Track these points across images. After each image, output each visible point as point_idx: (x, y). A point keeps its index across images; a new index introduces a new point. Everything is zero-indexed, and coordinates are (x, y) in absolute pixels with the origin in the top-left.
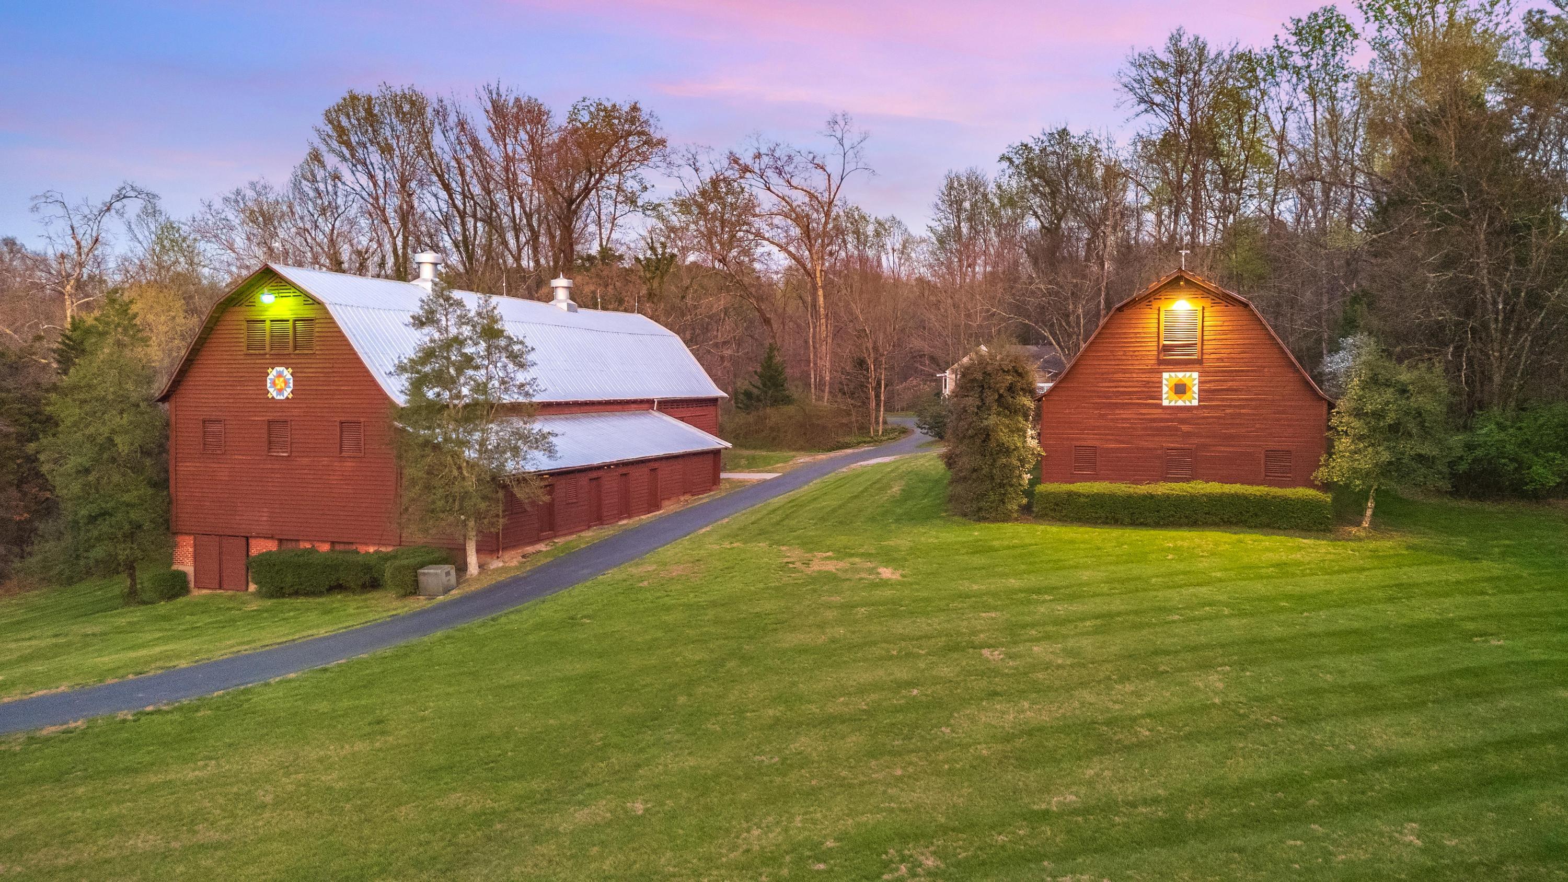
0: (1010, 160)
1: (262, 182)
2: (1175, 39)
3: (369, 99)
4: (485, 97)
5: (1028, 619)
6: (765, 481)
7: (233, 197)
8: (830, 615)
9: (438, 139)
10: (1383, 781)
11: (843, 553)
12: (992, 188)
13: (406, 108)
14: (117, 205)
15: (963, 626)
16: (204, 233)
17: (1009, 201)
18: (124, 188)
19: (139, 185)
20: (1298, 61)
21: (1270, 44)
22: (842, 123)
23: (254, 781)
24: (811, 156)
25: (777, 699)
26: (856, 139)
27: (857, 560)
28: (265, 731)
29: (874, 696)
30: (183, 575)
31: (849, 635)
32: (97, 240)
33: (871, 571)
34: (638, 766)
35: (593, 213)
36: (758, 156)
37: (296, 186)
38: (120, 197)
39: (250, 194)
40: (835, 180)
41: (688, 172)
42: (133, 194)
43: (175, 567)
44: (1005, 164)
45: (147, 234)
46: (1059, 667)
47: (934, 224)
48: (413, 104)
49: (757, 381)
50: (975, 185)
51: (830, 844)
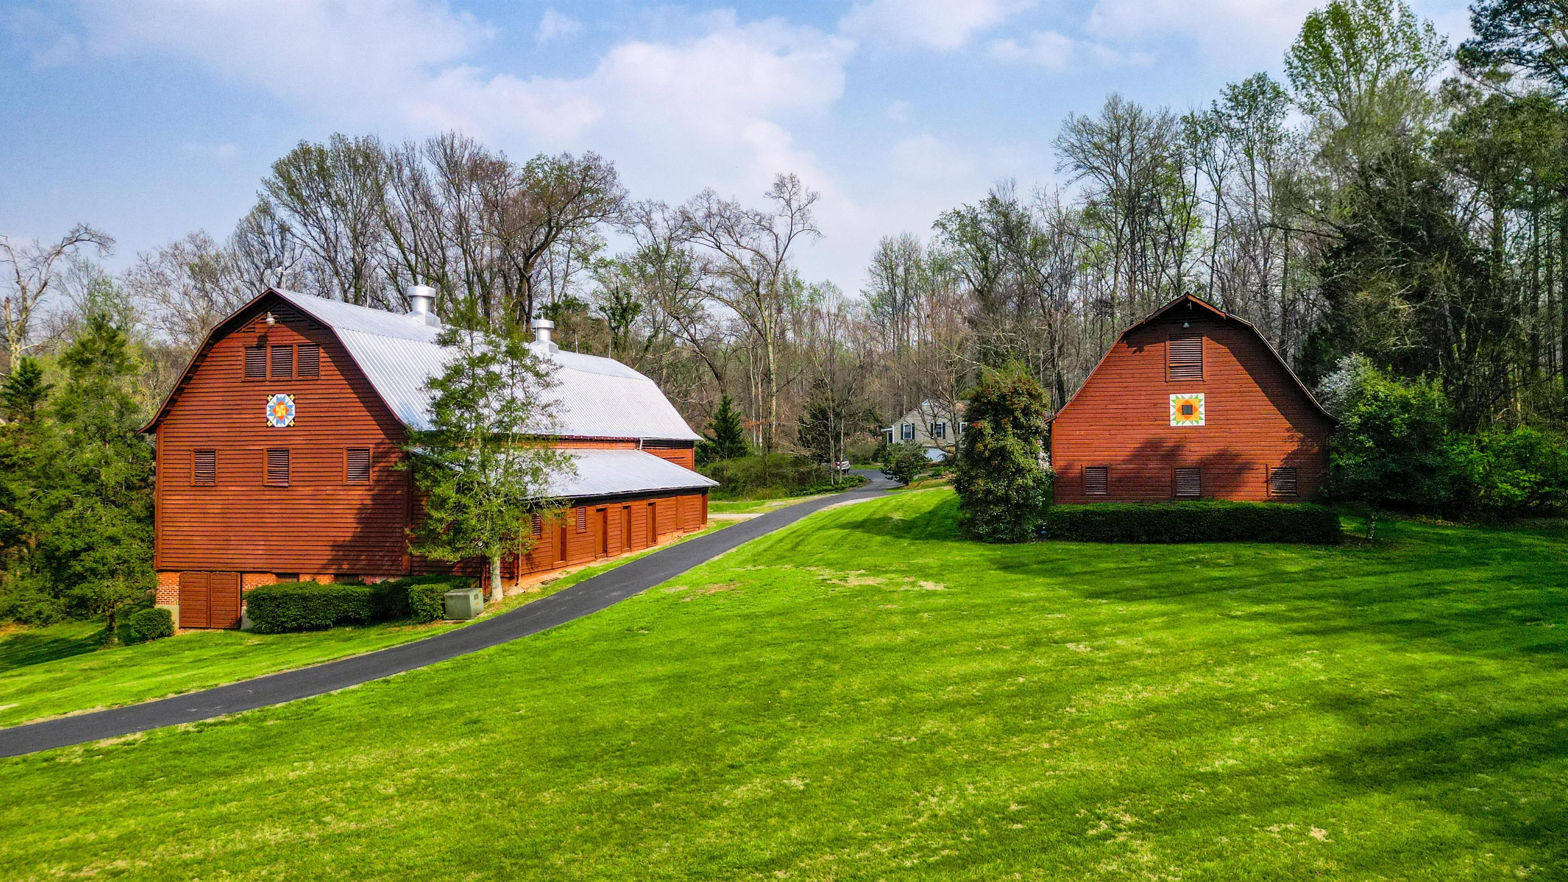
0: (944, 226)
1: (202, 236)
2: (1113, 105)
3: (321, 152)
4: (440, 153)
5: (1096, 618)
6: (751, 521)
7: (171, 251)
8: (897, 619)
9: (391, 193)
10: (1520, 738)
11: (875, 570)
12: (924, 256)
13: (360, 161)
14: (68, 249)
15: (1035, 626)
16: (139, 288)
17: (941, 266)
18: (78, 230)
19: (94, 227)
20: (1235, 124)
21: (1208, 108)
22: (789, 186)
23: (367, 777)
24: (758, 218)
25: (882, 690)
26: (804, 201)
27: (893, 576)
28: (352, 735)
29: (983, 685)
30: (165, 616)
31: (924, 635)
32: (46, 284)
33: (913, 584)
34: (775, 749)
35: (545, 271)
36: (709, 215)
37: (241, 237)
38: (73, 240)
39: (189, 247)
40: (783, 239)
41: (641, 229)
42: (86, 237)
43: (157, 606)
44: (939, 230)
45: (79, 288)
46: (1150, 656)
47: (867, 289)
48: (367, 157)
49: (712, 433)
50: (909, 250)
51: (1014, 807)
